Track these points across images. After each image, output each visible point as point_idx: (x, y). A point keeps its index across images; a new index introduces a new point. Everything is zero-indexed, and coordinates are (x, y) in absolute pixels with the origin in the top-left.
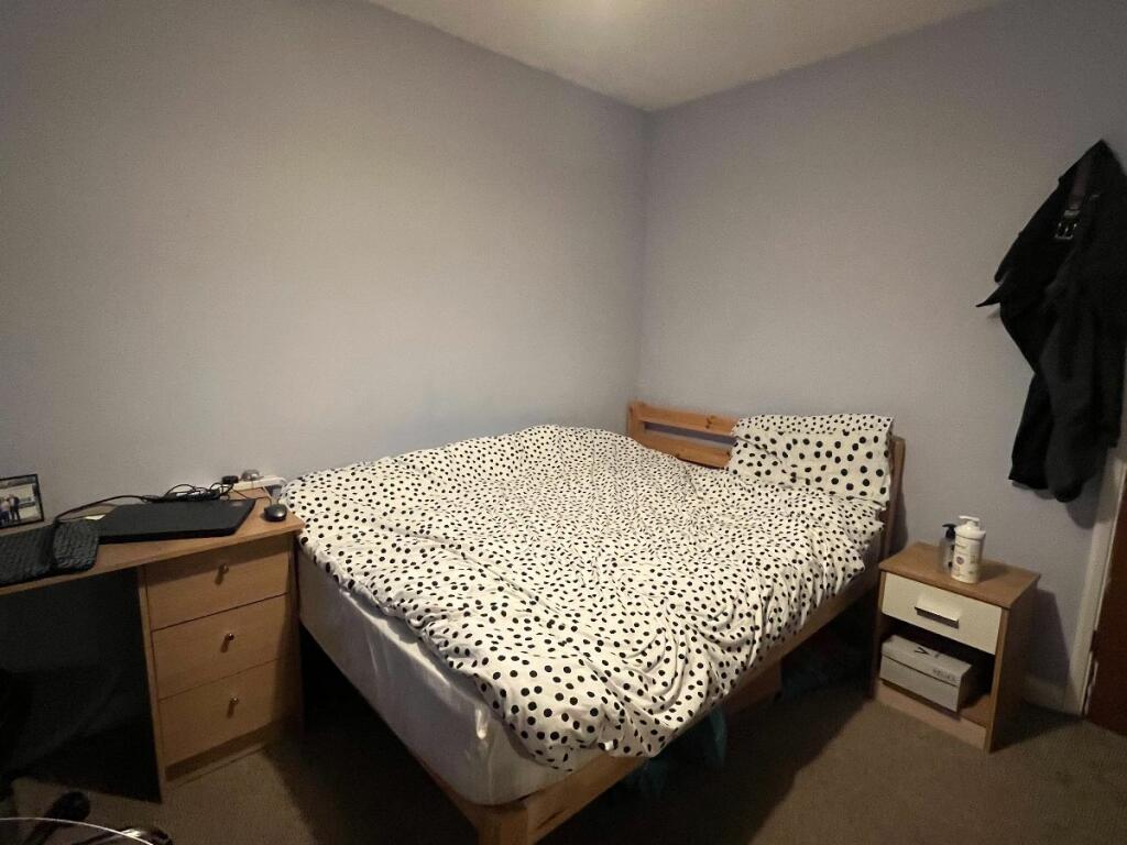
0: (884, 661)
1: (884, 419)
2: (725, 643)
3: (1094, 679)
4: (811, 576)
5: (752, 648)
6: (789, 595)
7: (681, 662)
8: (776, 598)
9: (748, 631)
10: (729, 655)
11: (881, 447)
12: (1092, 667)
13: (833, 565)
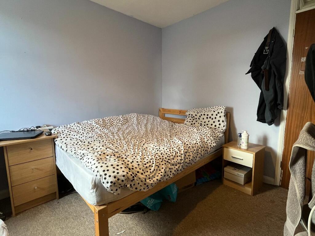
0: (225, 172)
1: (224, 107)
2: (172, 163)
3: (282, 175)
4: (200, 147)
5: (180, 165)
6: (193, 152)
7: (157, 167)
8: (189, 153)
9: (179, 160)
10: (173, 167)
11: (223, 114)
12: (281, 171)
13: (207, 145)
